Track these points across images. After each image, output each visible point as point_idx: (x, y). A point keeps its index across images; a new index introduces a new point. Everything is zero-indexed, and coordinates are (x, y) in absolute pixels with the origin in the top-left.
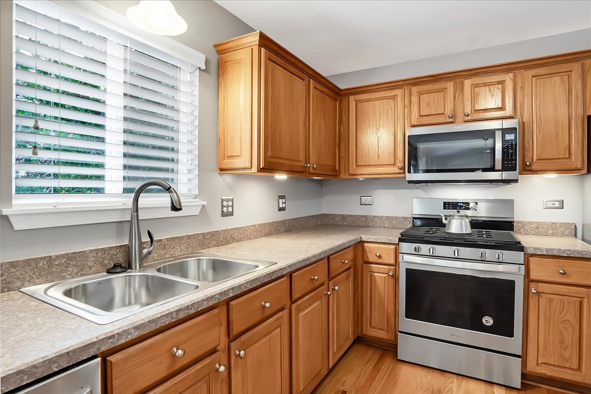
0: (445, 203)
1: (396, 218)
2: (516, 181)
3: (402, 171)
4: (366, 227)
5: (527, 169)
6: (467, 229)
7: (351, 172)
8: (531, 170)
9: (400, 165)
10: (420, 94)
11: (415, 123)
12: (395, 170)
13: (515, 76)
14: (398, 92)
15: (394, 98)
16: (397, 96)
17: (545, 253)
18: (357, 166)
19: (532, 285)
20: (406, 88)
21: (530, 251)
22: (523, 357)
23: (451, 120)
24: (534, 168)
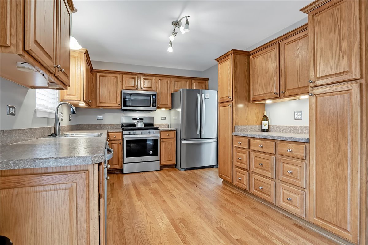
0: (133, 118)
1: (114, 125)
2: (156, 110)
3: (119, 106)
4: (100, 129)
5: (159, 108)
6: (143, 126)
7: (97, 105)
8: (159, 107)
9: (118, 103)
10: (126, 78)
11: (124, 88)
12: (117, 105)
13: (155, 78)
14: (118, 75)
15: (116, 77)
16: (117, 77)
17: (164, 130)
18: (100, 102)
19: (161, 140)
20: (121, 74)
21: (161, 130)
22: (160, 161)
23: (137, 89)
24: (160, 107)
